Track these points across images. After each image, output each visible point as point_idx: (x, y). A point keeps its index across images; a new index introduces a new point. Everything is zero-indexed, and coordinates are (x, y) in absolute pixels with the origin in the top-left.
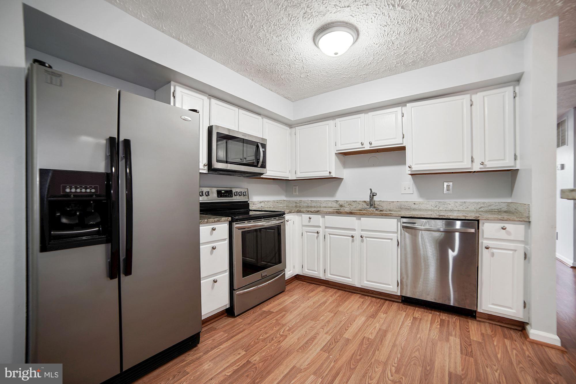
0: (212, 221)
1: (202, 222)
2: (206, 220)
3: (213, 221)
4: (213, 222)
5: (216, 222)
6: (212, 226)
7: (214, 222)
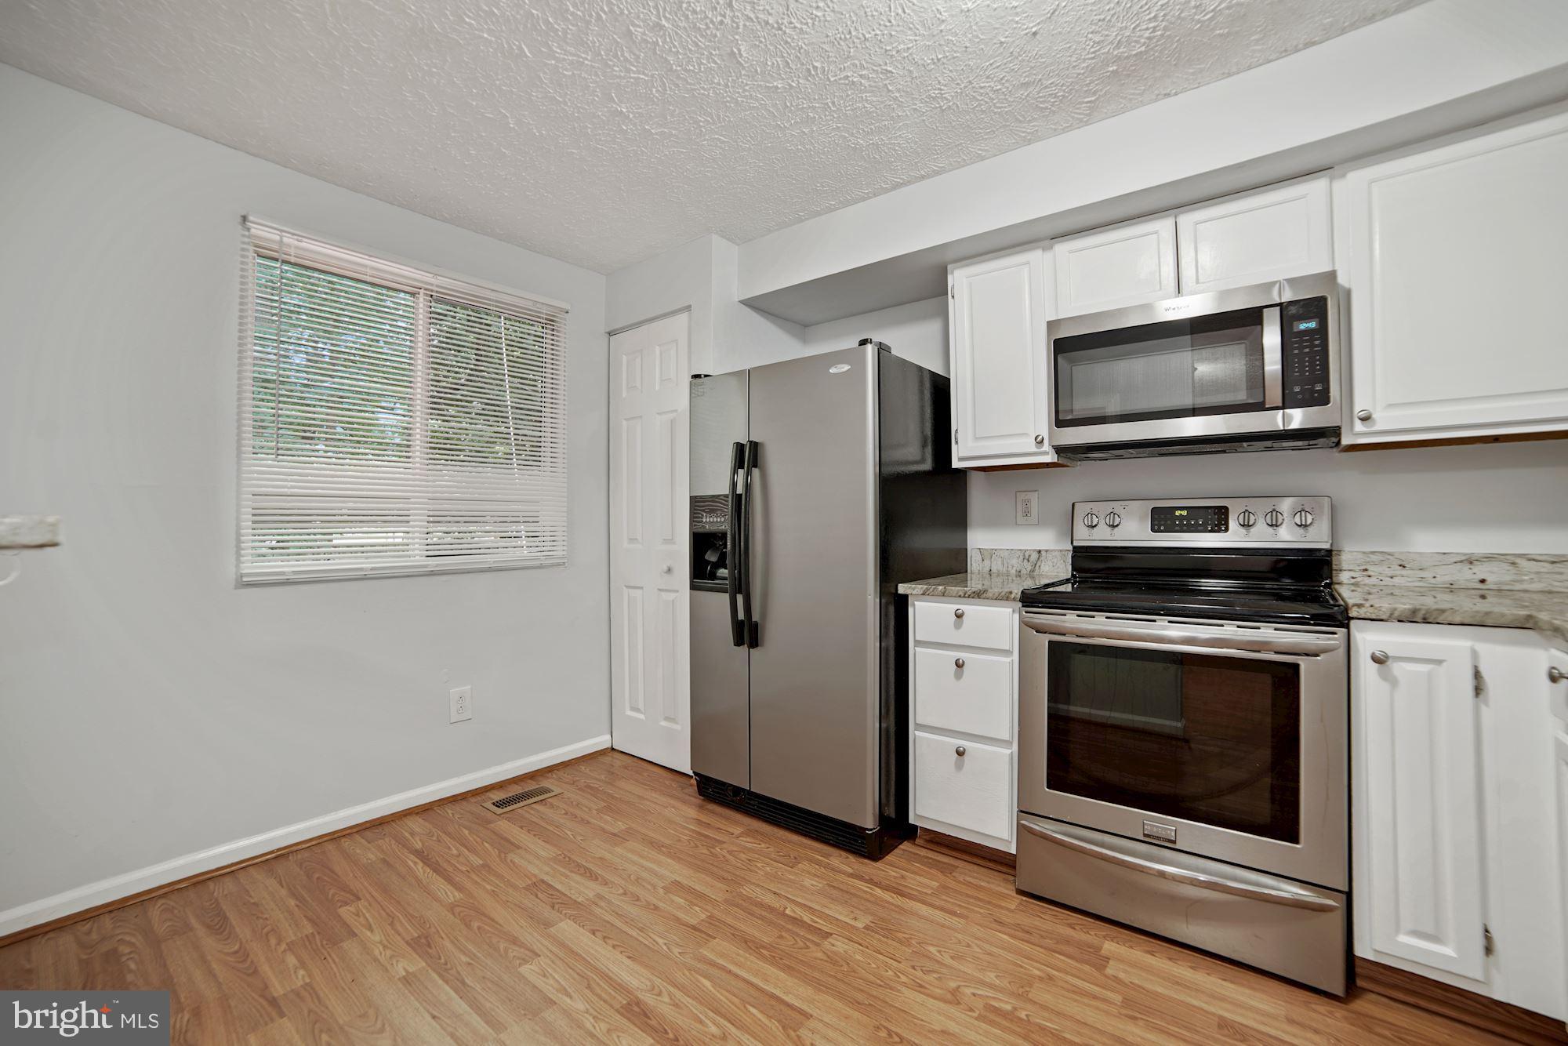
0: (958, 591)
1: (931, 590)
2: (941, 587)
3: (962, 594)
4: (960, 596)
5: (969, 597)
6: (958, 607)
7: (964, 597)
